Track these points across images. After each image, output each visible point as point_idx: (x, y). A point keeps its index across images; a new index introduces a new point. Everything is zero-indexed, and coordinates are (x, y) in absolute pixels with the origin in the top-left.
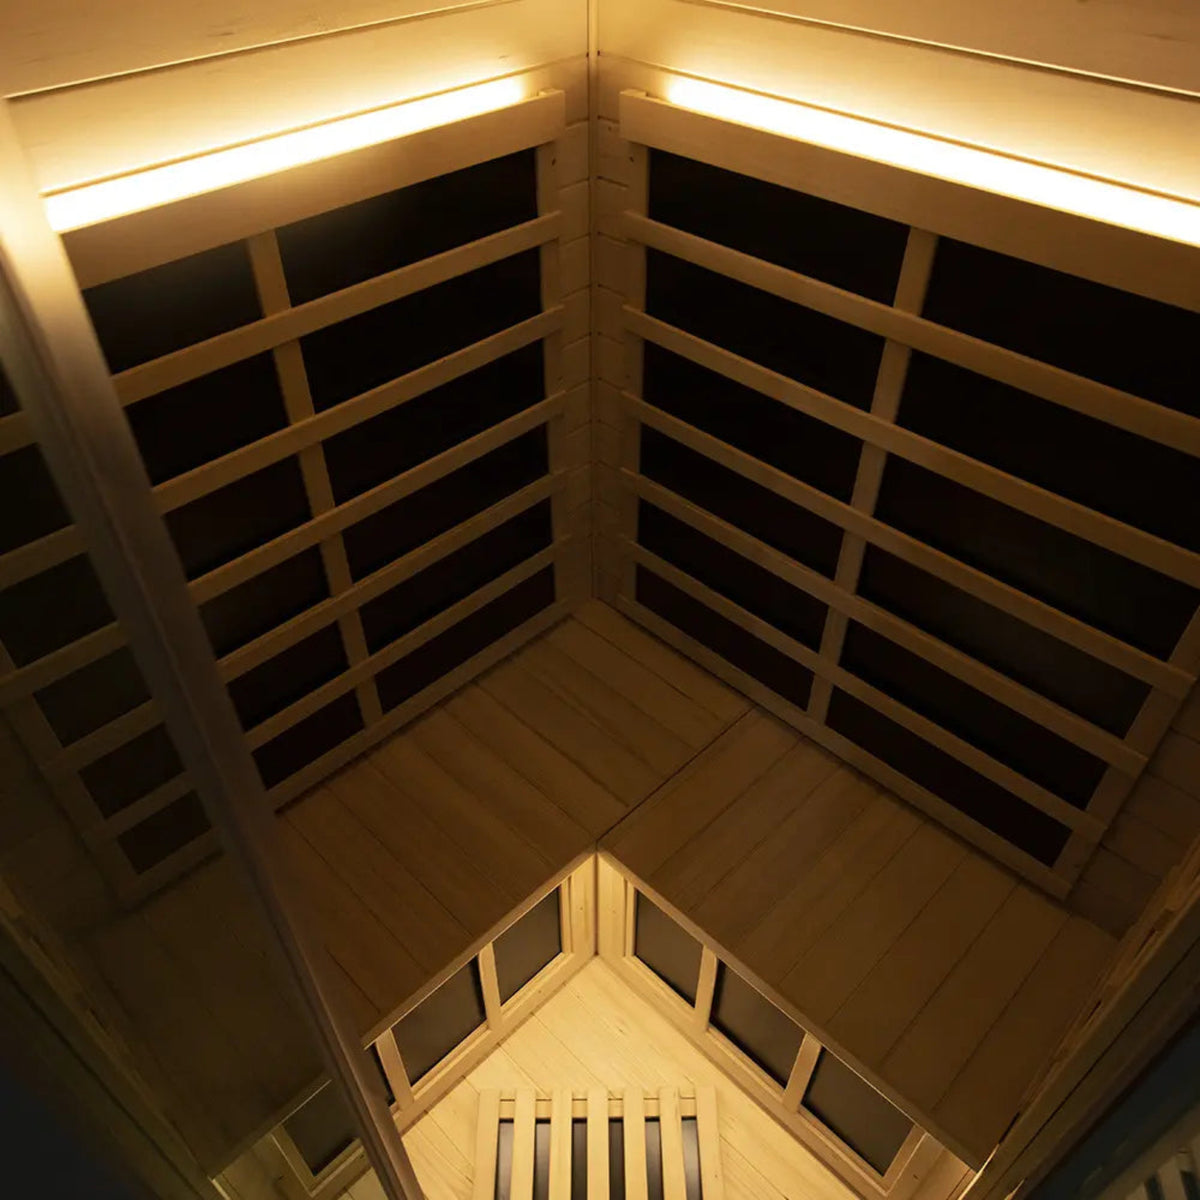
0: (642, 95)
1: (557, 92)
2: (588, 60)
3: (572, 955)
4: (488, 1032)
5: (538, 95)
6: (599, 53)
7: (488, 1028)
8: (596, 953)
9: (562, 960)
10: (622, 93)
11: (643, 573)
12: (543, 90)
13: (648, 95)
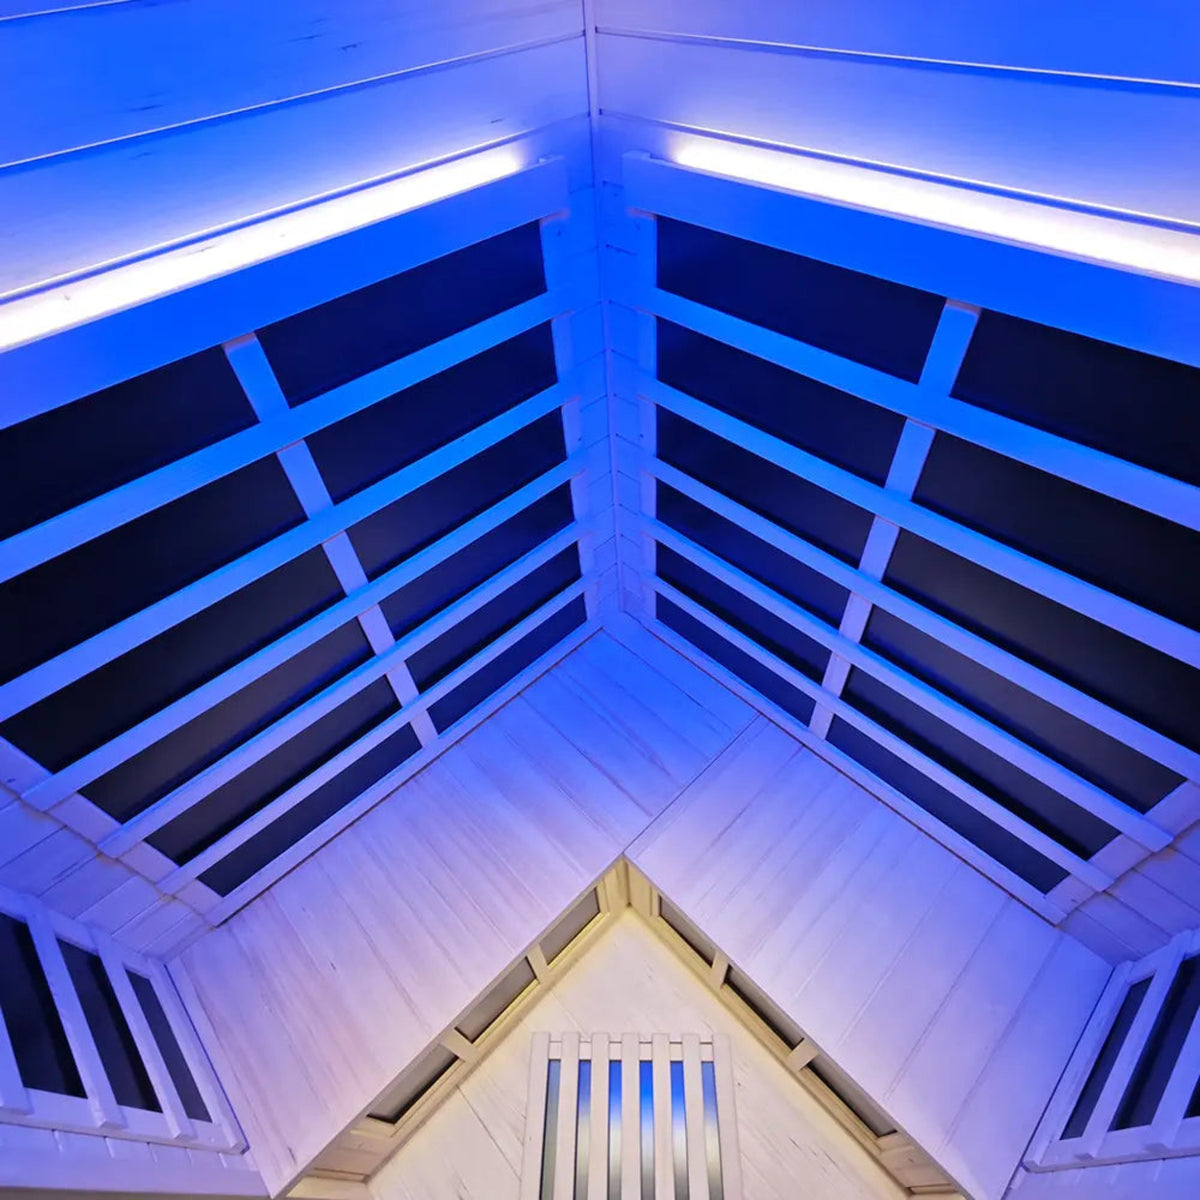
0: (645, 157)
1: (561, 157)
2: (590, 121)
3: (608, 914)
4: (539, 987)
5: (538, 162)
6: (601, 112)
7: (539, 983)
8: (629, 905)
9: (601, 918)
10: (626, 156)
11: (661, 600)
12: (544, 156)
13: (651, 157)
